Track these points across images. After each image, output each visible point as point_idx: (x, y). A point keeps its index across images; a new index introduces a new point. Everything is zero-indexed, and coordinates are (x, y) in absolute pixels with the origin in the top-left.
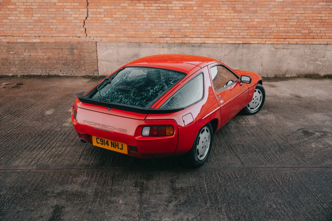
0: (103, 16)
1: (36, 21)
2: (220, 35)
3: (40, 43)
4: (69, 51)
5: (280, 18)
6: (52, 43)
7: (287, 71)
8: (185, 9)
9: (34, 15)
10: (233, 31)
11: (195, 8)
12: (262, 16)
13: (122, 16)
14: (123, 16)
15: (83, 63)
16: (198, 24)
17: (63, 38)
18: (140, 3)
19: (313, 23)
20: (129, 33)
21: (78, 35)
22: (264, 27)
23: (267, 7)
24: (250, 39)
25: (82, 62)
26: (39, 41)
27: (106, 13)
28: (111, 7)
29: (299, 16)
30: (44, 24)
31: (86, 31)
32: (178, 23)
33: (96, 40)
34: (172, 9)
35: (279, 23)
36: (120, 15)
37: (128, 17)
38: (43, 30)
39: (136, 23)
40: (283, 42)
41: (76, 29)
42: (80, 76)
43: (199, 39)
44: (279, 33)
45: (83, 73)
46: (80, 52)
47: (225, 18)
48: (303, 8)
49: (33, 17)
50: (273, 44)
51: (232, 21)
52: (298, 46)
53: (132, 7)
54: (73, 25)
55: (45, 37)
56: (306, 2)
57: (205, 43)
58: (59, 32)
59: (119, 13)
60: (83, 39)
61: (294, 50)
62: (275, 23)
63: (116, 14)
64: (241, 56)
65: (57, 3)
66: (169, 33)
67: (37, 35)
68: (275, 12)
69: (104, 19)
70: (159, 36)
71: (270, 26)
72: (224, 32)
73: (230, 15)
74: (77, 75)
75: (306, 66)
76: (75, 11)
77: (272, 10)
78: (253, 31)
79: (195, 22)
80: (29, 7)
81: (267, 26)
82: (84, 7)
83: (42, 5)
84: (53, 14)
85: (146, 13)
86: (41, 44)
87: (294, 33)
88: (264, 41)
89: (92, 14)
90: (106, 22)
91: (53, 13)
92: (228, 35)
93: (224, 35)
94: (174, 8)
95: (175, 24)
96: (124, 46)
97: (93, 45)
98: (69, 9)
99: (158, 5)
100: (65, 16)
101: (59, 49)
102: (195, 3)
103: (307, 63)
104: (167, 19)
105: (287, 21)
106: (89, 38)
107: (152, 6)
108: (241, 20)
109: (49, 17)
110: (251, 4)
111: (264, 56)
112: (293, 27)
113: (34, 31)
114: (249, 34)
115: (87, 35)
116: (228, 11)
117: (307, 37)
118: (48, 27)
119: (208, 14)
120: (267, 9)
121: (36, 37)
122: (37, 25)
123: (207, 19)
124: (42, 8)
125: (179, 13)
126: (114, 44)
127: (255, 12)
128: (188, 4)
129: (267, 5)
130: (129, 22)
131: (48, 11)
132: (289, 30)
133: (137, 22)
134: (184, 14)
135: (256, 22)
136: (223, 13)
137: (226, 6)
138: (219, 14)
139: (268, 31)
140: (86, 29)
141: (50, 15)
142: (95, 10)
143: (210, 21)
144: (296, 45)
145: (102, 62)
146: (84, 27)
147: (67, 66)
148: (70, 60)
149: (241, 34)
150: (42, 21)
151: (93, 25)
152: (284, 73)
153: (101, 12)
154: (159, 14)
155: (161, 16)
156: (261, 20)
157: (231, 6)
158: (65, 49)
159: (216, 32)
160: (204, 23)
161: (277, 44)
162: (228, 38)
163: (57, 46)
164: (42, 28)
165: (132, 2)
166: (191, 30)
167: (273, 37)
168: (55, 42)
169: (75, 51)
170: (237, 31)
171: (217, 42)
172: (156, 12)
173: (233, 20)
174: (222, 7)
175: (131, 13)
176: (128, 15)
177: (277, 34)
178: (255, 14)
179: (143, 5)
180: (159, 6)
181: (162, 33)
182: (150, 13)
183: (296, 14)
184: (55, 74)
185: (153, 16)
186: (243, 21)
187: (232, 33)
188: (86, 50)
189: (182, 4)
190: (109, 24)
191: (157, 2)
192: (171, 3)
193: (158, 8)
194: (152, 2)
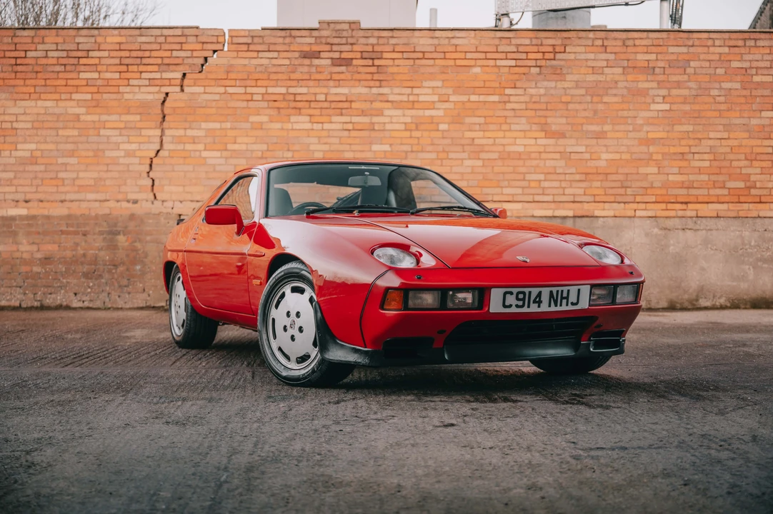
0: (201, 147)
1: (23, 162)
2: (513, 195)
3: (28, 218)
4: (104, 239)
5: (666, 150)
6: (61, 218)
7: (701, 291)
8: (417, 129)
9: (19, 146)
10: (546, 184)
11: (442, 127)
12: (618, 145)
13: (250, 147)
14: (255, 147)
15: (140, 270)
16: (451, 166)
17: (90, 204)
18: (300, 114)
19: (754, 162)
21: (132, 196)
22: (627, 174)
23: (629, 122)
24: (594, 204)
25: (138, 267)
26: (23, 212)
27: (209, 140)
28: (224, 125)
29: (714, 146)
30: (42, 168)
31: (155, 187)
33: (179, 208)
34: (384, 130)
35: (666, 163)
36: (247, 144)
37: (268, 150)
38: (40, 183)
40: (680, 213)
41: (128, 181)
42: (128, 307)
44: (669, 190)
45: (137, 299)
46: (135, 242)
47: (523, 150)
48: (724, 125)
49: (16, 150)
50: (655, 217)
51: (540, 159)
52: (721, 223)
53: (278, 126)
54: (119, 171)
55: (42, 201)
56: (728, 111)
58: (82, 188)
59: (246, 140)
60: (145, 207)
61: (714, 233)
62: (654, 162)
63: (235, 143)
65: (83, 114)
67: (20, 197)
68: (651, 135)
69: (205, 154)
71: (642, 170)
72: (523, 188)
73: (536, 144)
74: (120, 307)
75: (751, 277)
76: (128, 136)
77: (644, 130)
78: (598, 184)
79: (444, 161)
80: (9, 125)
81: (634, 171)
82: (153, 124)
83: (43, 121)
84: (69, 143)
85: (316, 140)
86: (30, 222)
87: (708, 189)
88: (631, 209)
89: (173, 143)
90: (210, 161)
91: (70, 140)
92: (533, 195)
93: (523, 194)
94: (388, 127)
97: (171, 222)
98: (114, 131)
99: (346, 119)
100: (101, 147)
101: (79, 234)
102: (442, 115)
103: (753, 268)
104: (369, 154)
105: (686, 157)
106: (161, 203)
107: (331, 122)
108: (565, 156)
109: (58, 150)
110: (587, 115)
111: (634, 250)
112: (702, 171)
113: (14, 188)
114: (588, 192)
115: (157, 198)
116: (529, 134)
117: (742, 199)
118: (52, 175)
119: (477, 141)
120: (631, 128)
121: (17, 201)
122: (24, 171)
123: (476, 155)
124: (43, 128)
125: (402, 138)
127: (600, 136)
128: (424, 116)
129: (629, 119)
131: (57, 135)
132: (693, 181)
135: (605, 162)
136: (516, 138)
137: (524, 120)
138: (505, 141)
139: (639, 184)
140: (153, 180)
141: (61, 146)
142: (181, 132)
143: (483, 160)
144: (717, 220)
146: (149, 176)
147: (96, 279)
148: (106, 265)
149: (567, 191)
150: (40, 161)
151: (173, 171)
152: (694, 296)
153: (198, 137)
154: (350, 141)
155: (354, 147)
156: (617, 156)
157: (537, 120)
158: (94, 234)
159: (502, 187)
160: (467, 163)
161: (667, 217)
162: (534, 202)
163: (72, 227)
164: (36, 178)
165: (279, 112)
167: (654, 200)
168: (69, 217)
169: (121, 238)
170: (556, 184)
172: (340, 138)
173: (544, 156)
174: (514, 124)
175: (275, 140)
176: (268, 144)
177: (664, 192)
178: (600, 141)
179: (307, 118)
180: (351, 122)
182: (324, 140)
183: (705, 141)
184: (59, 302)
185: (333, 147)
186: (570, 159)
187: (544, 188)
188: (151, 235)
189: (409, 116)
190: (218, 168)
191: (344, 111)
192: (380, 113)
193: (347, 126)
194: (331, 112)
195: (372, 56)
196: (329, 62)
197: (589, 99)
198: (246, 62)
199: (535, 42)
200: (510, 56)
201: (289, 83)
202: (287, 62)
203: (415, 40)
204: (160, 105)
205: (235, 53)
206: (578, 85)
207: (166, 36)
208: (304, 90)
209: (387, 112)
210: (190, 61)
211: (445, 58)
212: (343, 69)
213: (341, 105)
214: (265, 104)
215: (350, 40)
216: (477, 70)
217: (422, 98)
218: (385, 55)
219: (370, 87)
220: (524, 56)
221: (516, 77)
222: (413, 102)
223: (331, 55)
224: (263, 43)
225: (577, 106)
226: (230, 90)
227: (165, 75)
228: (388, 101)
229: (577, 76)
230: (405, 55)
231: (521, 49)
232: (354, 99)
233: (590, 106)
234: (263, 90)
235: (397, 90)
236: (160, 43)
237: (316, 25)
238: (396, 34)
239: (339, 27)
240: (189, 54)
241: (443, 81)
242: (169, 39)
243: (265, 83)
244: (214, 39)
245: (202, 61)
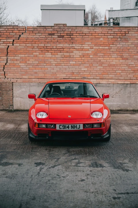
0: (19, 62)
2: (112, 77)
8: (83, 57)
10: (122, 74)
11: (91, 56)
13: (33, 62)
14: (35, 62)
15: (1, 99)
16: (93, 68)
18: (48, 52)
20: (39, 75)
24: (136, 80)
27: (21, 60)
28: (26, 56)
31: (5, 74)
32: (79, 68)
33: (12, 80)
34: (74, 57)
37: (39, 63)
39: (44, 68)
43: (95, 80)
45: (0, 107)
47: (115, 63)
53: (42, 56)
57: (100, 83)
59: (32, 60)
60: (2, 80)
63: (29, 61)
64: (129, 94)
66: (71, 75)
69: (20, 64)
70: (62, 78)
72: (115, 75)
73: (119, 62)
79: (91, 67)
82: (4, 55)
85: (53, 60)
89: (10, 61)
90: (21, 66)
92: (118, 77)
93: (115, 77)
94: (75, 56)
95: (76, 68)
96: (34, 86)
97: (10, 85)
99: (63, 54)
102: (91, 53)
104: (69, 65)
106: (7, 79)
107: (58, 55)
108: (128, 65)
110: (135, 53)
114: (135, 76)
115: (6, 77)
116: (117, 59)
119: (101, 61)
123: (101, 65)
125: (79, 60)
126: (27, 84)
128: (85, 53)
130: (40, 67)
133: (46, 67)
134: (83, 61)
136: (113, 60)
138: (110, 61)
140: (5, 72)
142: (13, 58)
143: (103, 66)
145: (17, 98)
146: (3, 71)
149: (128, 76)
151: (11, 69)
153: (18, 59)
154: (63, 60)
155: (64, 62)
157: (119, 54)
159: (109, 75)
160: (98, 67)
162: (118, 79)
165: (42, 52)
166: (88, 73)
170: (125, 74)
171: (109, 83)
172: (60, 59)
173: (121, 65)
174: (113, 55)
175: (41, 60)
176: (39, 61)
179: (51, 54)
181: (65, 75)
182: (56, 60)
185: (58, 62)
186: (129, 66)
187: (121, 75)
188: (4, 88)
189: (81, 53)
190: (24, 69)
191: (61, 51)
192: (72, 52)
193: (62, 56)
194: (58, 52)
195: (70, 35)
196: (57, 36)
197: (135, 48)
198: (32, 36)
199: (119, 30)
200: (112, 35)
201: (45, 43)
202: (44, 36)
203: (83, 30)
204: (6, 49)
205: (29, 34)
206: (132, 44)
207: (8, 28)
208: (49, 45)
209: (74, 52)
210: (15, 36)
211: (92, 35)
212: (61, 39)
213: (60, 50)
214: (38, 49)
215: (63, 30)
216: (102, 39)
217: (85, 48)
218: (74, 34)
219: (69, 44)
220: (116, 35)
221: (113, 41)
222: (82, 49)
223: (58, 34)
224: (37, 31)
225: (132, 50)
226: (27, 45)
227: (8, 40)
228: (75, 48)
229: (132, 41)
230: (80, 34)
231: (115, 33)
232: (65, 48)
233: (136, 50)
234: (37, 45)
235: (77, 45)
236: (6, 31)
237: (53, 25)
238: (77, 28)
239: (60, 26)
240: (15, 34)
241: (91, 42)
242: (9, 29)
243: (38, 43)
244: (22, 30)
245: (19, 36)
